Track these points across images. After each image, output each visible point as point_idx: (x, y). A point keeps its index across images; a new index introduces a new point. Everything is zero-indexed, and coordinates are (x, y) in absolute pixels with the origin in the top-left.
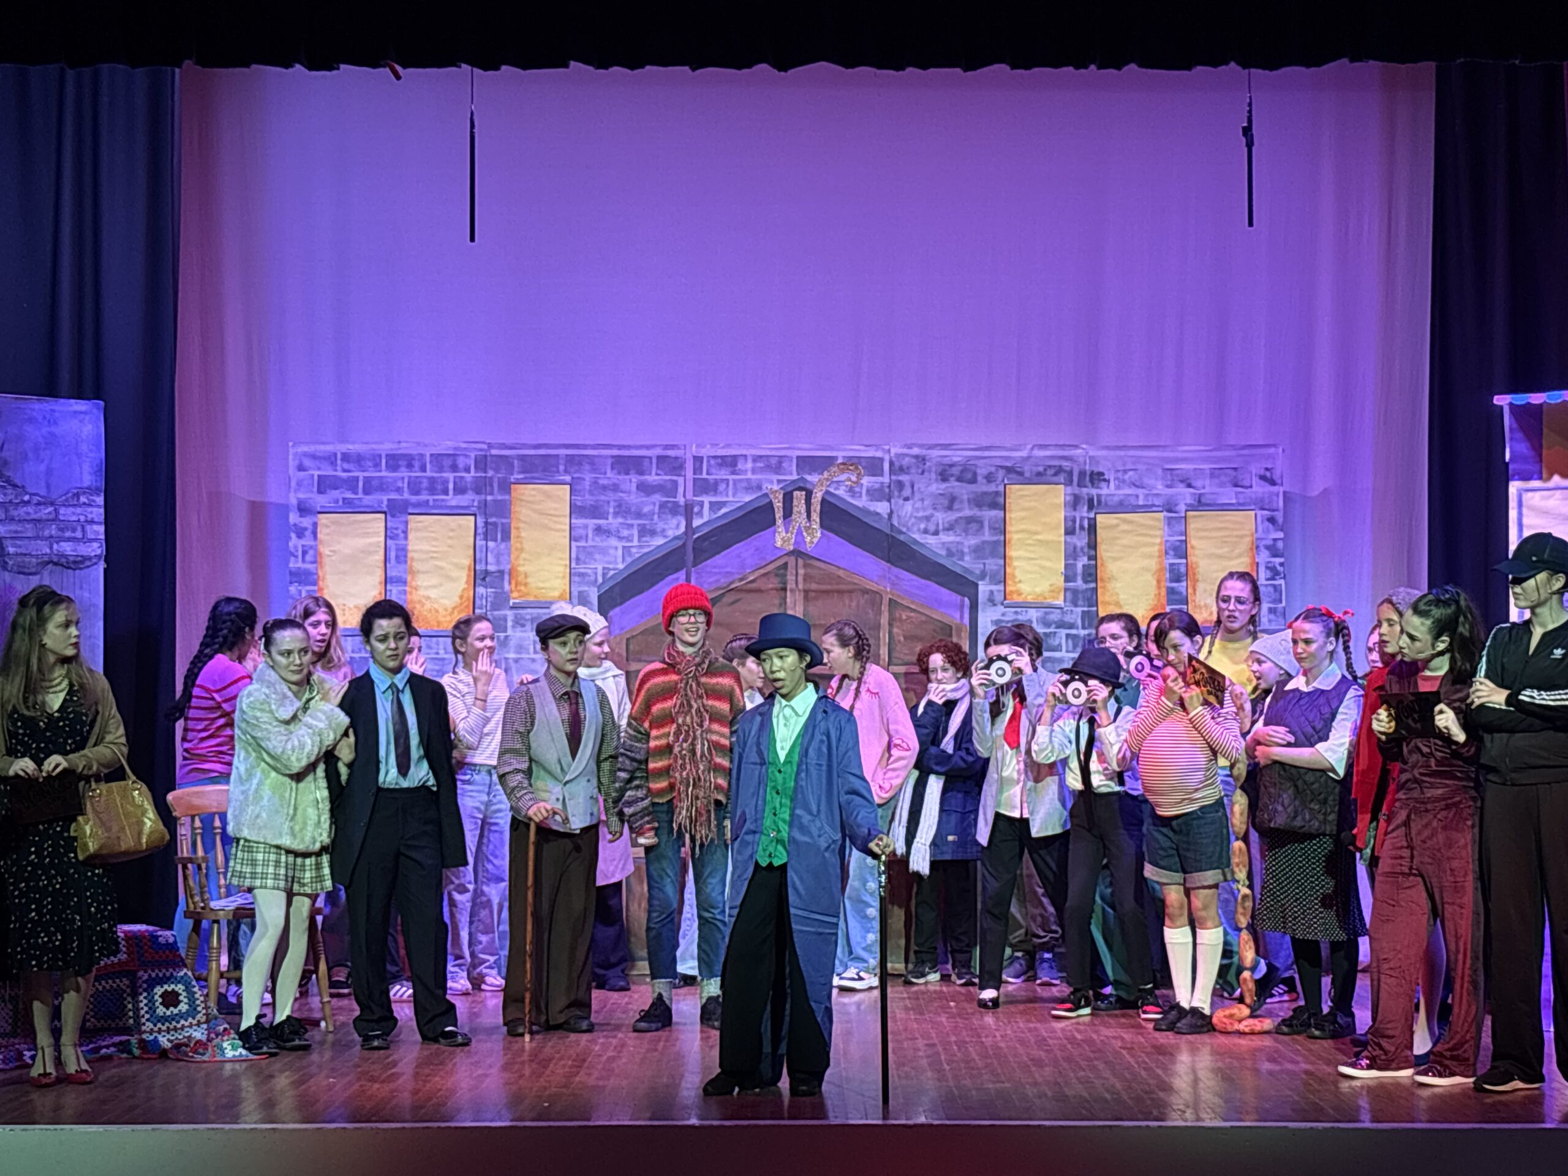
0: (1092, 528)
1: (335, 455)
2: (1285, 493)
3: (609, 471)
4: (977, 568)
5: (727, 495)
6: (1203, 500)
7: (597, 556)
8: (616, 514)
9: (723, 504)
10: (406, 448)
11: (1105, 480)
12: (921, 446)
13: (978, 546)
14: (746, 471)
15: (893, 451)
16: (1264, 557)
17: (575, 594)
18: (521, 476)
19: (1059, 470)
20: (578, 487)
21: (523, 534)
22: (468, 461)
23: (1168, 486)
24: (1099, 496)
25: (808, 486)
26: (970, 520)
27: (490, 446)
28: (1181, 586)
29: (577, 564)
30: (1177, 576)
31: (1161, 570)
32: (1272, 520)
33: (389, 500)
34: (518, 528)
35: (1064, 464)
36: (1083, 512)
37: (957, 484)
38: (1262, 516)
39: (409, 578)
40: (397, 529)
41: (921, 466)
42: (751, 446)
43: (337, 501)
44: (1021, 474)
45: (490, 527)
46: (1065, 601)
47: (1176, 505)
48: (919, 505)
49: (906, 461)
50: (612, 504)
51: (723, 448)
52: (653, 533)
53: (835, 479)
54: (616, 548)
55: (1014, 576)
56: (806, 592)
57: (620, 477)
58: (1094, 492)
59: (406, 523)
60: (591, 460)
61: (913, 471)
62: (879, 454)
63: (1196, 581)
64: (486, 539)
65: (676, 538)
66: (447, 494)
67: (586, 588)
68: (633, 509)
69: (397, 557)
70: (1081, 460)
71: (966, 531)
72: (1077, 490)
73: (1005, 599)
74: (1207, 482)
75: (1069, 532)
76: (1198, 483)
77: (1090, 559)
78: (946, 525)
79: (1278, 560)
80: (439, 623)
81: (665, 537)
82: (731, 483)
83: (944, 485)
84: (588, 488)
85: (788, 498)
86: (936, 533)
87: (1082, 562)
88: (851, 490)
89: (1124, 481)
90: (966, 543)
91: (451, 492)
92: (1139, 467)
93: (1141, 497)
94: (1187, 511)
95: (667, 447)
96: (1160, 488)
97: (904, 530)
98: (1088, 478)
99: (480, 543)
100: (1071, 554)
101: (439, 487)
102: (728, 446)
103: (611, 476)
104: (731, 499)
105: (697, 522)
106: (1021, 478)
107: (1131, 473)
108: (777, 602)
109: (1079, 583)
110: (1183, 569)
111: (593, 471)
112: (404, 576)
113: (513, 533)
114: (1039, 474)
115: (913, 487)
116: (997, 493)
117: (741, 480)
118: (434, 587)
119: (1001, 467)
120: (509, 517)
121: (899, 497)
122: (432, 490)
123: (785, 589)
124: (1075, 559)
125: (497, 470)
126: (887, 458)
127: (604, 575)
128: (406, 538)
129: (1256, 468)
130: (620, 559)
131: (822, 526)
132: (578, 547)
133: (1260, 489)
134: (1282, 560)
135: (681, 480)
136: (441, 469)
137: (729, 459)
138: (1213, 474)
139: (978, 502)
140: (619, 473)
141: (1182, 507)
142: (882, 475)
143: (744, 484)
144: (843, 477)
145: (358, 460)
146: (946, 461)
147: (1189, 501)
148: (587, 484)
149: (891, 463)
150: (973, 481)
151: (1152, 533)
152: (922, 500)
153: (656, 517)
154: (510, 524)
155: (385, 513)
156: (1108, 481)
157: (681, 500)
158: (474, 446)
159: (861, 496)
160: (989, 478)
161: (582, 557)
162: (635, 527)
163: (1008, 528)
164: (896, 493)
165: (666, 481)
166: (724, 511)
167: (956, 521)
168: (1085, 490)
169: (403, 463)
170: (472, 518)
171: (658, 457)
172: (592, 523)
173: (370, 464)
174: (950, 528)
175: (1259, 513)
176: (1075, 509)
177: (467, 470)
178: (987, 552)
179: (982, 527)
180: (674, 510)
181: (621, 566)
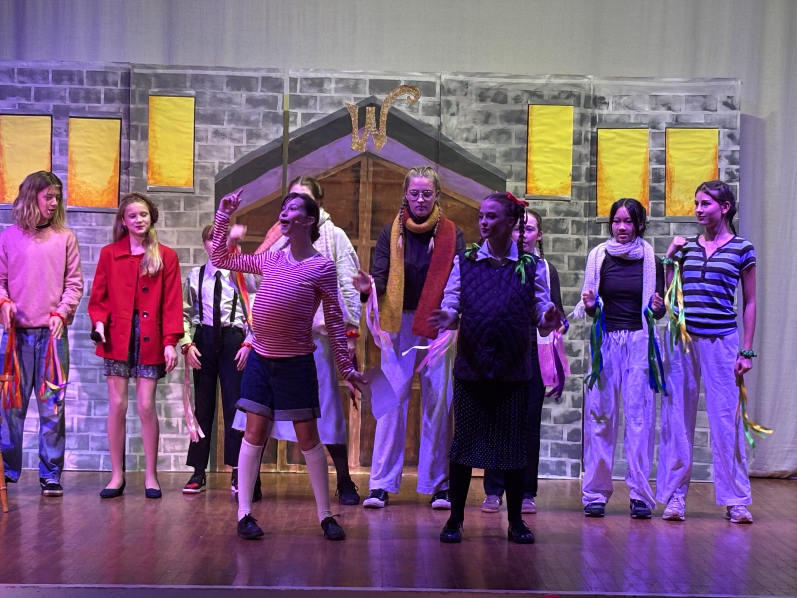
0: (594, 141)
1: (13, 69)
2: (742, 116)
3: (225, 87)
4: (505, 168)
5: (315, 109)
6: (679, 120)
7: (215, 154)
8: (230, 121)
9: (311, 116)
10: (67, 66)
11: (605, 103)
12: (465, 74)
13: (506, 152)
14: (330, 90)
15: (444, 77)
16: (724, 164)
17: (197, 182)
18: (156, 90)
19: (570, 95)
20: (201, 100)
21: (158, 135)
22: (116, 78)
23: (653, 109)
24: (600, 115)
25: (378, 103)
26: (501, 132)
27: (134, 66)
28: (660, 186)
29: (199, 159)
30: (658, 177)
31: (645, 173)
32: (731, 136)
33: (54, 106)
34: (154, 131)
35: (575, 90)
36: (588, 127)
37: (492, 103)
38: (724, 133)
39: (69, 168)
40: (60, 128)
41: (465, 90)
42: (335, 71)
43: (14, 106)
44: (541, 97)
45: (132, 129)
46: (572, 195)
47: (659, 123)
48: (462, 119)
49: (453, 86)
50: (227, 113)
51: (312, 72)
52: (258, 136)
53: (398, 98)
54: (230, 147)
55: (533, 176)
56: (375, 185)
57: (233, 93)
58: (597, 112)
59: (68, 124)
60: (211, 79)
61: (458, 93)
62: (432, 79)
63: (672, 182)
64: (129, 138)
65: (276, 141)
66: (99, 102)
67: (206, 178)
68: (243, 118)
69: (60, 150)
70: (587, 87)
71: (498, 140)
72: (583, 110)
73: (526, 193)
74: (683, 106)
75: (577, 142)
76: (676, 107)
77: (591, 163)
78: (483, 135)
79: (735, 167)
80: (92, 202)
81: (267, 139)
82: (318, 99)
83: (482, 105)
84: (208, 100)
85: (362, 112)
86: (475, 141)
87: (586, 166)
88: (411, 107)
89: (619, 104)
90: (498, 150)
91: (102, 101)
92: (632, 93)
93: (632, 117)
94: (666, 128)
95: (269, 70)
96: (647, 109)
97: (450, 138)
98: (592, 102)
99: (124, 141)
100: (578, 159)
101: (93, 97)
102: (317, 70)
103: (227, 92)
104: (318, 111)
105: (292, 129)
106: (540, 100)
107: (625, 98)
108: (352, 191)
109: (583, 182)
110: (662, 173)
111: (214, 87)
112: (65, 165)
113: (151, 134)
114: (555, 97)
115: (458, 105)
116: (522, 112)
117: (326, 97)
118: (90, 174)
119: (526, 91)
120: (148, 122)
121: (447, 113)
122: (88, 99)
123: (358, 182)
124: (580, 164)
125: (138, 85)
126: (438, 82)
127: (220, 168)
128: (67, 136)
129: (721, 97)
130: (232, 156)
131: (388, 134)
132: (200, 146)
133: (723, 112)
134: (738, 167)
135: (280, 96)
136: (95, 83)
137: (318, 81)
138: (689, 100)
139: (509, 117)
140: (233, 90)
141: (663, 125)
142: (434, 95)
143: (329, 100)
144: (405, 96)
145: (30, 74)
146: (485, 86)
147: (669, 120)
148: (208, 97)
149: (442, 86)
150: (504, 101)
151: (639, 144)
152: (465, 116)
153: (260, 124)
154: (148, 126)
155: (51, 116)
156: (608, 104)
157: (280, 112)
158: (121, 66)
159: (418, 112)
160: (517, 100)
161: (204, 155)
162: (245, 132)
163: (531, 139)
164: (445, 110)
165: (268, 96)
166: (313, 120)
167: (491, 132)
168: (590, 111)
169: (66, 77)
170: (119, 121)
171: (263, 77)
172: (212, 127)
173: (39, 77)
174: (486, 137)
175: (723, 131)
176: (581, 125)
177: (115, 84)
178: (514, 155)
179: (510, 137)
180: (274, 119)
181: (233, 161)
